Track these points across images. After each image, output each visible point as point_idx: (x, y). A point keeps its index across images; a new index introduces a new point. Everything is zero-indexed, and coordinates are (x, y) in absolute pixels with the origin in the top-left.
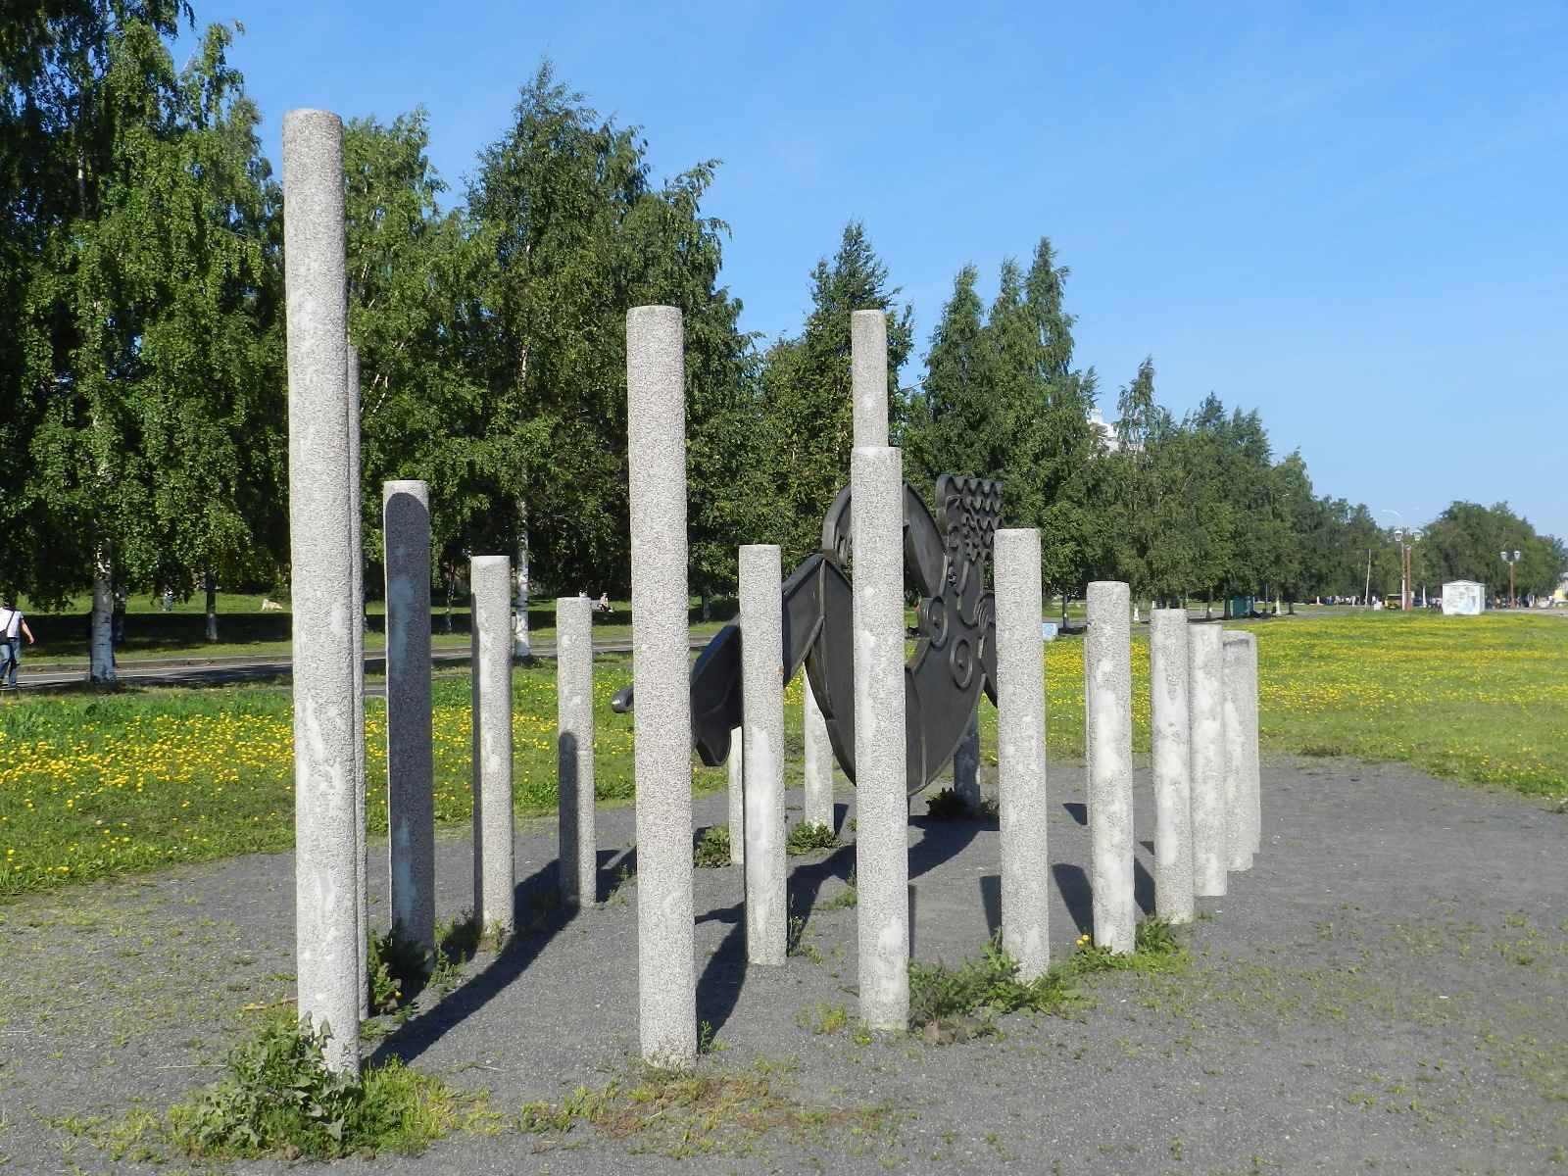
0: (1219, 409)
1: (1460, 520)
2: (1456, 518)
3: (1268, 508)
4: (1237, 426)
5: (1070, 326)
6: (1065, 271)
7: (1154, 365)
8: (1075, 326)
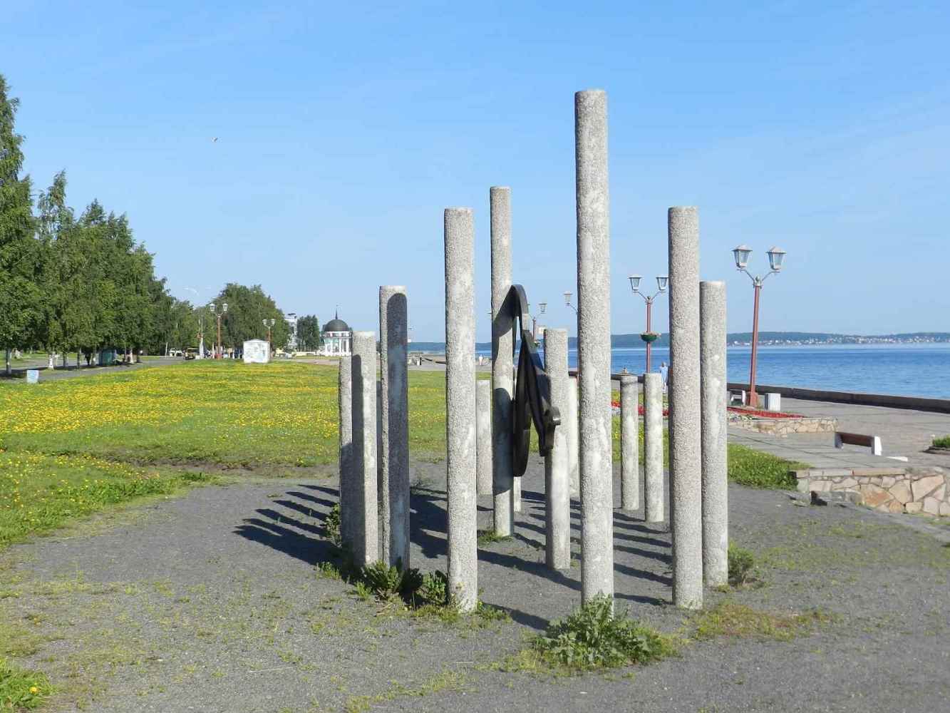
0: (101, 211)
1: (234, 297)
2: (231, 296)
3: (133, 286)
4: (111, 225)
5: (19, 143)
6: (16, 101)
7: (66, 177)
8: (23, 144)
